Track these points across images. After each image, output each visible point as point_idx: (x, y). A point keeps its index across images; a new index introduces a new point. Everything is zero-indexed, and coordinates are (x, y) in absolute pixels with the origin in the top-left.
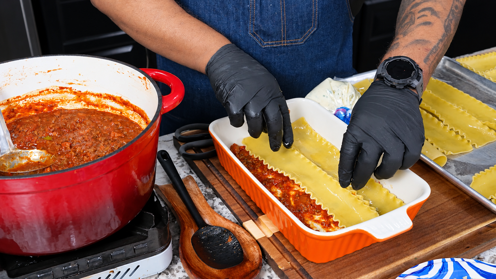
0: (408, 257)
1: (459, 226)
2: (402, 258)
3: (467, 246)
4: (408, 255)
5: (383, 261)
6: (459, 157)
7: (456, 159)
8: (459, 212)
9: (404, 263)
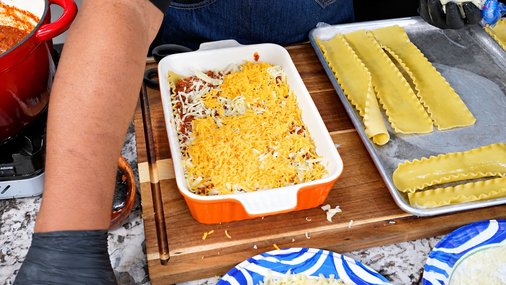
0: (276, 235)
1: (355, 214)
2: (269, 234)
3: (348, 237)
4: (278, 233)
5: (247, 233)
6: (410, 137)
7: (405, 139)
8: (366, 198)
9: (268, 240)
